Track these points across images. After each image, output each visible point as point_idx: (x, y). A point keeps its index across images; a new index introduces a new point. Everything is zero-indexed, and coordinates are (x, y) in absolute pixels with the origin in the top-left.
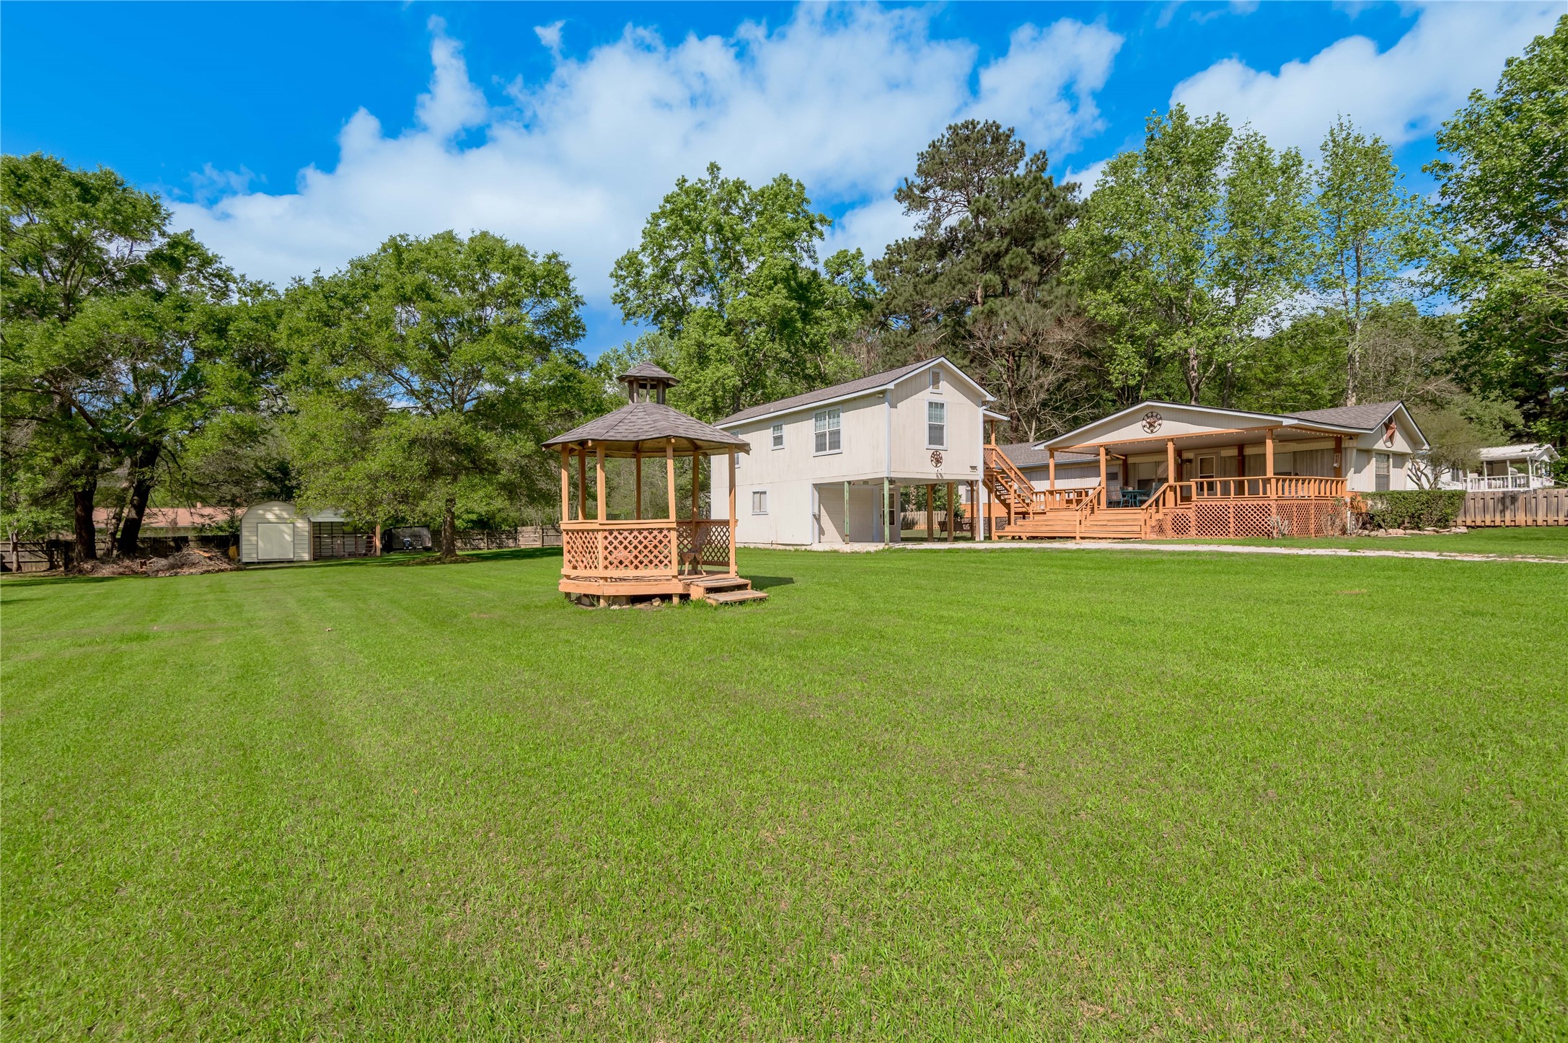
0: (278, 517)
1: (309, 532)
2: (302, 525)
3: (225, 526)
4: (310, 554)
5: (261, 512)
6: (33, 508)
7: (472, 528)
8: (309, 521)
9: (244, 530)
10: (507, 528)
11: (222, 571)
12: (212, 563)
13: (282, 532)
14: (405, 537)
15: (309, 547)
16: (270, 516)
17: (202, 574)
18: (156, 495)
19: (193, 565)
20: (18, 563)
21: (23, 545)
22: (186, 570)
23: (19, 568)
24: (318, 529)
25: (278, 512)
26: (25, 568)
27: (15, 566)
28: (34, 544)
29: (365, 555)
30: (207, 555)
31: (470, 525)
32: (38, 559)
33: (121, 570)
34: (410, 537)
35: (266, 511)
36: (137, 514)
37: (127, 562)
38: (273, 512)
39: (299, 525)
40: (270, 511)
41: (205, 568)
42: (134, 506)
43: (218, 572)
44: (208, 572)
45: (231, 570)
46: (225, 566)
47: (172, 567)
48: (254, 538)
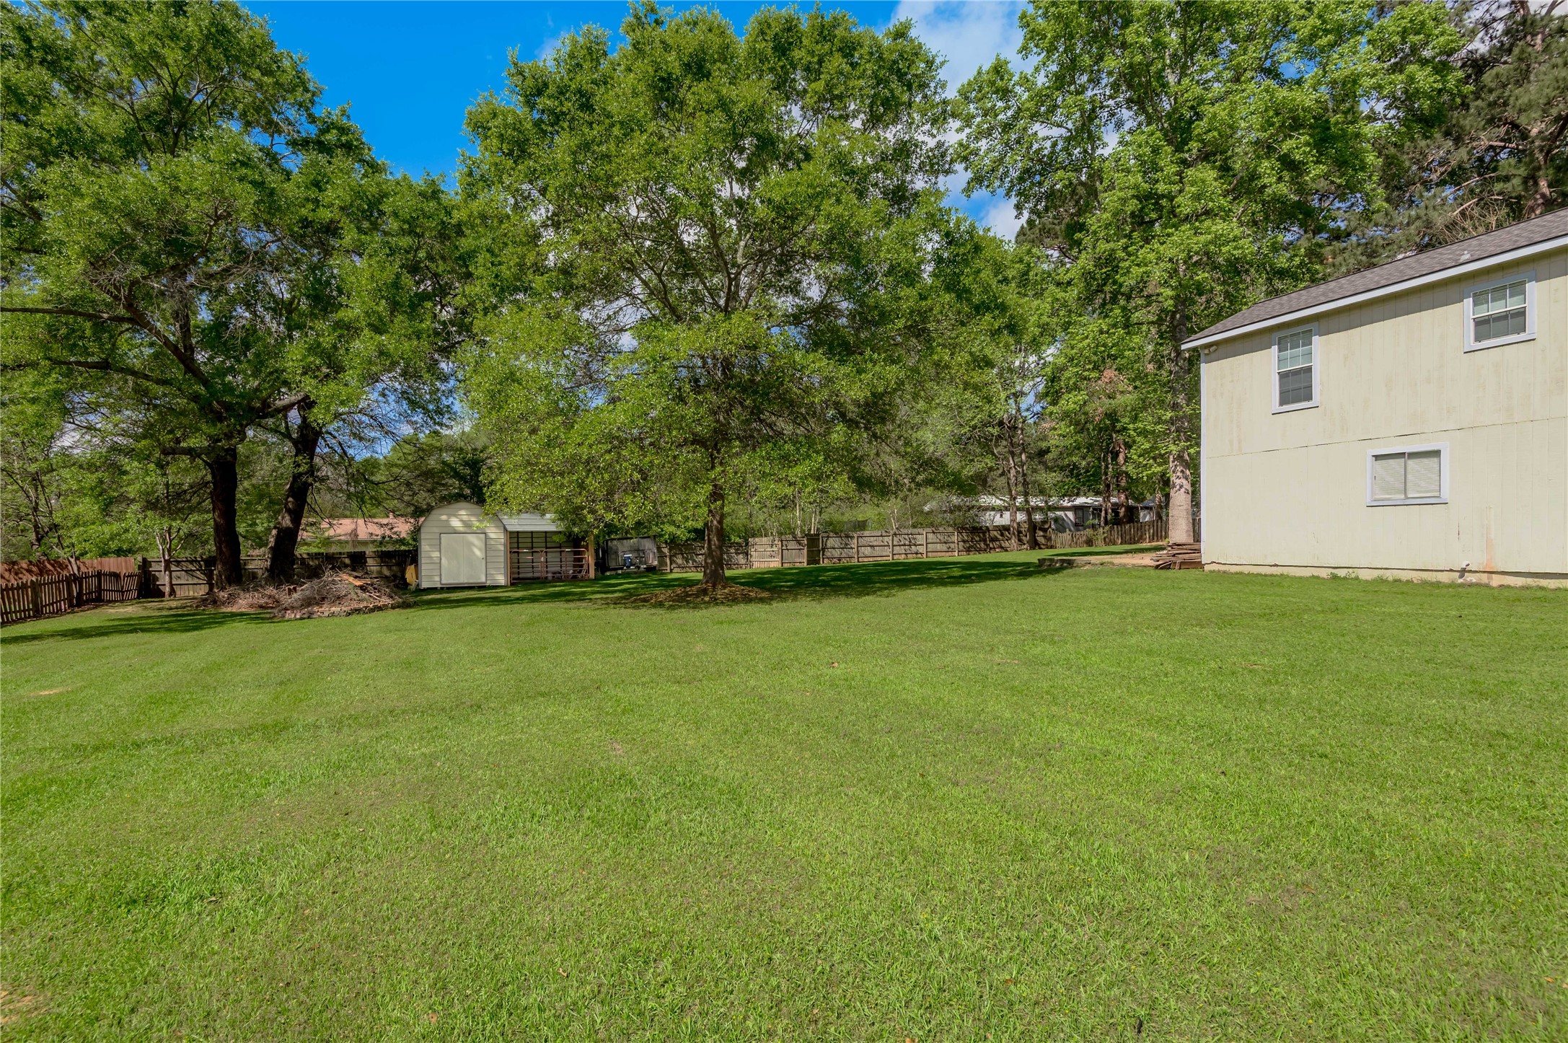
0: (467, 524)
1: (505, 545)
2: (496, 534)
3: (409, 539)
4: (506, 576)
5: (444, 517)
6: (149, 513)
7: (694, 540)
8: (505, 529)
9: (423, 543)
10: (738, 540)
11: (380, 609)
12: (365, 595)
13: (470, 544)
14: (624, 552)
15: (505, 568)
16: (456, 523)
17: (349, 614)
18: (319, 498)
19: (339, 599)
20: (172, 585)
21: (178, 563)
22: (326, 609)
23: (173, 592)
24: (516, 540)
25: (465, 518)
26: (180, 592)
27: (167, 589)
28: (191, 562)
29: (574, 577)
30: (358, 583)
31: (693, 535)
32: (196, 581)
33: (262, 601)
34: (631, 551)
35: (450, 515)
36: (292, 521)
37: (271, 590)
38: (459, 517)
39: (492, 536)
40: (455, 516)
41: (355, 605)
42: (289, 511)
43: (372, 610)
44: (358, 611)
45: (393, 608)
46: (385, 600)
47: (308, 602)
48: (436, 554)
